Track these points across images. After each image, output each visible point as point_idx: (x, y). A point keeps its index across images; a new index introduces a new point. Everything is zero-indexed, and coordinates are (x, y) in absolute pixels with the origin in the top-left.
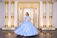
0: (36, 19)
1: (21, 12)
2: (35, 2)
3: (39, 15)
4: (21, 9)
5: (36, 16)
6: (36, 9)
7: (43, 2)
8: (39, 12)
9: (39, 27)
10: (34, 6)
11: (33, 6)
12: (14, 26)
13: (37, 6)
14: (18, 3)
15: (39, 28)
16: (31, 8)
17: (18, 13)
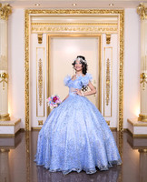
0: (108, 85)
1: (38, 52)
2: (102, 11)
3: (121, 70)
4: (40, 39)
5: (108, 72)
6: (108, 39)
7: (138, 11)
8: (122, 54)
9: (121, 121)
10: (97, 27)
11: (94, 30)
12: (7, 117)
13: (114, 27)
14: (27, 12)
15: (121, 126)
16: (85, 36)
17: (27, 60)
